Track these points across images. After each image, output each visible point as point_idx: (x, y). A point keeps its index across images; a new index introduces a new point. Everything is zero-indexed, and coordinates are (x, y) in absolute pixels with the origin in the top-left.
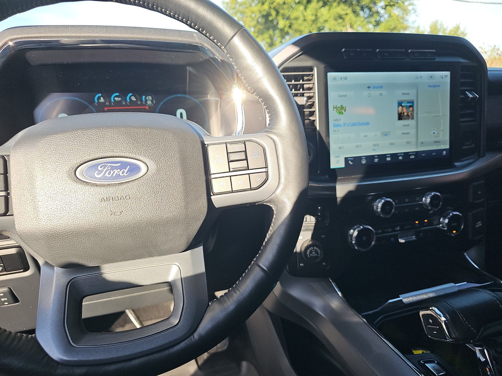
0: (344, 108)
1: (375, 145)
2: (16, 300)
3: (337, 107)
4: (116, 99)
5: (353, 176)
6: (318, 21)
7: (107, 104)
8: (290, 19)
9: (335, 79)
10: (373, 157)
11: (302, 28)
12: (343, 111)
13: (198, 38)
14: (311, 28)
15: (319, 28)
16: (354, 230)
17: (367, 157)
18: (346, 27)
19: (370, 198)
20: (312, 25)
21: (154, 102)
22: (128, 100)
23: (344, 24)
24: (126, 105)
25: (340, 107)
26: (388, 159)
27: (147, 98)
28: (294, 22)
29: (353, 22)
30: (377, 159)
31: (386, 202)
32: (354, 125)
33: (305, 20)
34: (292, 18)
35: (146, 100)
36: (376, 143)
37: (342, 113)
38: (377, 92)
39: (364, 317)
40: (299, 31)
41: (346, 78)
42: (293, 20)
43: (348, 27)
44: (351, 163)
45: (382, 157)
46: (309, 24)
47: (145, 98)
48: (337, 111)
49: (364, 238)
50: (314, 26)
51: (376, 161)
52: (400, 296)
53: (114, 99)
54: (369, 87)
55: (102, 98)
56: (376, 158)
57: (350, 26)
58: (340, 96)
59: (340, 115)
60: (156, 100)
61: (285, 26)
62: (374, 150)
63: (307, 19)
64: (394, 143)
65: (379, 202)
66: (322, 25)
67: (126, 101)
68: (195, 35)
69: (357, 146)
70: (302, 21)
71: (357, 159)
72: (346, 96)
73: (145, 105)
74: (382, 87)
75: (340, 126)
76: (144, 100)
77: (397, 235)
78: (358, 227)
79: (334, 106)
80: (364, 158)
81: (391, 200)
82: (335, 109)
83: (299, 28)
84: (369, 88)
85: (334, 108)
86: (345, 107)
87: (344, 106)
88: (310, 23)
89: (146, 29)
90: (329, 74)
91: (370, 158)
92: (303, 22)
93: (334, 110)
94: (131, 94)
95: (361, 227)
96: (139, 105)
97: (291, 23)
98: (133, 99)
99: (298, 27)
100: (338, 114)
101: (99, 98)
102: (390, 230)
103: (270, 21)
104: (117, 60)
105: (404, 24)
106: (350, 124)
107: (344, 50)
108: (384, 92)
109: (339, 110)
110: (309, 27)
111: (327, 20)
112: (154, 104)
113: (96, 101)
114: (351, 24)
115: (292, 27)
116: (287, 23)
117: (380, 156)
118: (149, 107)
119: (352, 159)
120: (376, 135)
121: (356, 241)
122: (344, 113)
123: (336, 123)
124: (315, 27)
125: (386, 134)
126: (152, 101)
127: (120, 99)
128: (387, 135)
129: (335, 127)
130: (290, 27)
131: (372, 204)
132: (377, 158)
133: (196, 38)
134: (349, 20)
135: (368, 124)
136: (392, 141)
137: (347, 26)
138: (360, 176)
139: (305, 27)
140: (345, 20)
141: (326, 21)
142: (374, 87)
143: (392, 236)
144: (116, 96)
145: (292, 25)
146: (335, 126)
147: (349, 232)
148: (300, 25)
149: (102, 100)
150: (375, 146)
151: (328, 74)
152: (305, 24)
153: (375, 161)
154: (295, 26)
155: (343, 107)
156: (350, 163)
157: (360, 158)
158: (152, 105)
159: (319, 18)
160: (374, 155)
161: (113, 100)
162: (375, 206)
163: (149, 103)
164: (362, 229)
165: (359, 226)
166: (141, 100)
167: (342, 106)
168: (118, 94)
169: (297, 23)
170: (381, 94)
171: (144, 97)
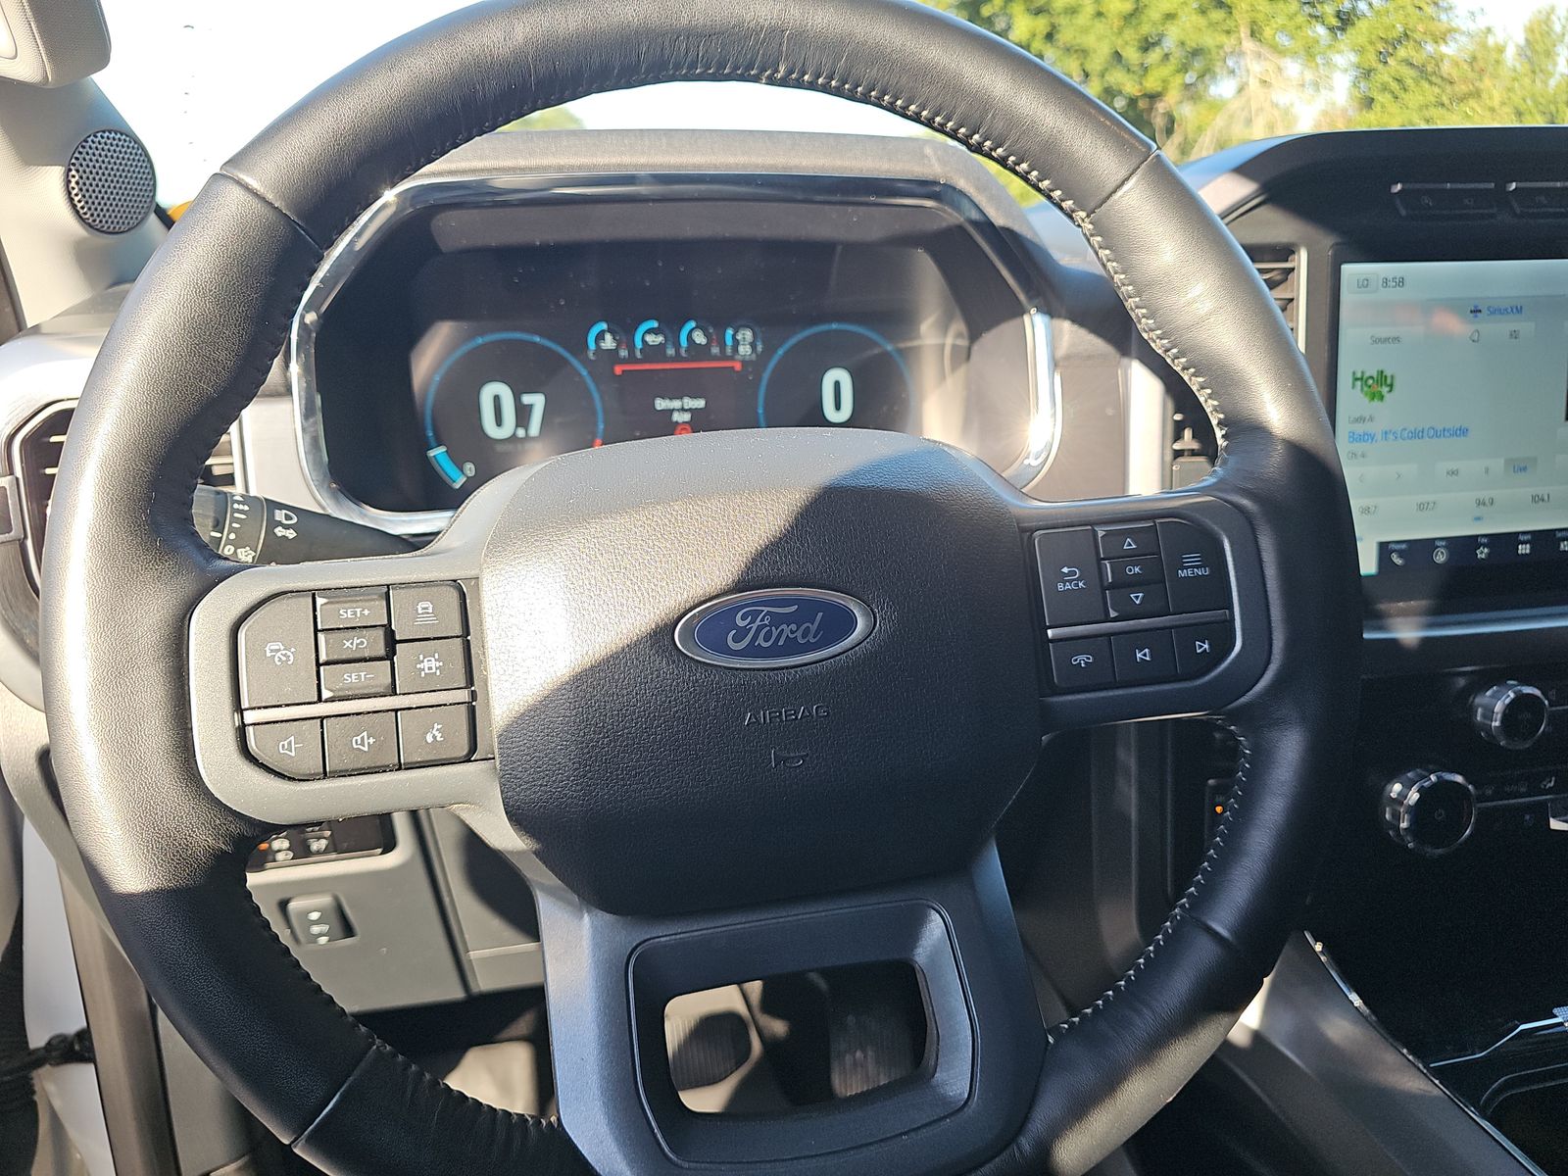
0: (1389, 382)
1: (1480, 503)
2: (348, 930)
3: (1367, 375)
4: (651, 339)
5: (1401, 604)
6: (1144, 18)
7: (623, 353)
8: (1050, 13)
9: (1364, 284)
10: (1472, 542)
11: (1089, 41)
12: (1385, 390)
13: (938, 159)
14: (1120, 42)
15: (1146, 39)
16: (1408, 786)
17: (1452, 542)
18: (1237, 35)
19: (1461, 682)
20: (1120, 32)
21: (760, 348)
22: (684, 342)
23: (1230, 23)
24: (678, 358)
25: (1375, 376)
26: (1524, 549)
27: (739, 337)
28: (1063, 21)
29: (1260, 17)
30: (1486, 550)
31: (1520, 698)
32: (1417, 434)
33: (1099, 14)
34: (1059, 10)
35: (736, 343)
36: (1485, 495)
37: (1382, 398)
38: (1502, 327)
39: (1439, 1073)
40: (1076, 51)
41: (1401, 282)
42: (1059, 14)
43: (1242, 35)
44: (1398, 561)
45: (1504, 542)
46: (1112, 29)
47: (734, 336)
48: (1365, 389)
49: (1440, 815)
50: (1130, 34)
51: (1483, 556)
52: (1555, 1011)
53: (644, 341)
54: (1476, 311)
55: (608, 337)
56: (1482, 544)
57: (1249, 33)
58: (1377, 341)
59: (1372, 403)
60: (764, 343)
61: (1034, 35)
62: (1478, 519)
63: (1108, 11)
64: (1546, 498)
65: (1496, 697)
66: (1157, 29)
67: (677, 345)
68: (928, 151)
69: (1421, 507)
70: (1088, 16)
71: (1420, 549)
72: (1397, 339)
73: (732, 358)
74: (1519, 310)
75: (1372, 439)
76: (729, 341)
77: (1543, 804)
78: (1422, 777)
79: (1354, 373)
80: (1444, 544)
81: (1537, 692)
82: (1359, 383)
83: (1078, 41)
84: (1479, 314)
85: (1357, 379)
86: (1392, 377)
87: (1388, 373)
88: (1117, 23)
89: (785, 135)
90: (1348, 269)
91: (1463, 546)
92: (1093, 19)
93: (1354, 386)
94: (692, 324)
95: (1433, 778)
96: (715, 358)
97: (1053, 27)
98: (700, 338)
99: (1075, 37)
100: (1367, 400)
101: (600, 337)
102: (1523, 790)
103: (983, 19)
104: (688, 231)
105: (1439, 20)
106: (1405, 434)
107: (1399, 187)
108: (1525, 327)
109: (1370, 387)
110: (1114, 38)
111: (1173, 12)
112: (757, 355)
113: (592, 345)
114: (1254, 22)
115: (1056, 37)
116: (1041, 24)
117: (1494, 540)
118: (744, 363)
119: (1404, 546)
120: (1487, 471)
121: (1412, 822)
122: (1387, 396)
123: (1359, 428)
124: (1133, 36)
125: (1519, 467)
126: (753, 345)
127: (660, 339)
128: (1524, 469)
129: (1352, 442)
130: (1050, 37)
131: (1471, 699)
132: (1485, 546)
133: (934, 161)
134: (1247, 11)
135: (1463, 432)
136: (1542, 491)
137: (1239, 32)
138: (1423, 603)
139: (1099, 39)
140: (1234, 11)
141: (1170, 17)
142: (1497, 311)
143: (1528, 808)
144: (649, 331)
145: (1058, 32)
146: (1354, 438)
147: (1388, 787)
148: (1085, 30)
149: (609, 343)
150: (1481, 507)
151: (1342, 266)
152: (1100, 27)
153: (1479, 556)
154: (1065, 36)
155: (1386, 377)
156: (1395, 561)
157: (1429, 544)
158: (754, 355)
159: (1145, 6)
160: (1477, 536)
161: (639, 344)
162: (1480, 710)
163: (745, 350)
164: (1434, 785)
165: (1427, 774)
166: (722, 344)
167: (1382, 372)
168: (655, 324)
169: (1072, 25)
170: (1514, 335)
171: (730, 332)
